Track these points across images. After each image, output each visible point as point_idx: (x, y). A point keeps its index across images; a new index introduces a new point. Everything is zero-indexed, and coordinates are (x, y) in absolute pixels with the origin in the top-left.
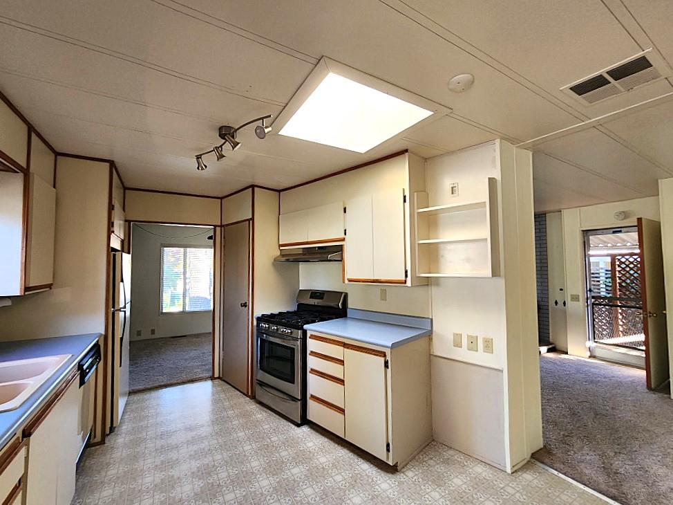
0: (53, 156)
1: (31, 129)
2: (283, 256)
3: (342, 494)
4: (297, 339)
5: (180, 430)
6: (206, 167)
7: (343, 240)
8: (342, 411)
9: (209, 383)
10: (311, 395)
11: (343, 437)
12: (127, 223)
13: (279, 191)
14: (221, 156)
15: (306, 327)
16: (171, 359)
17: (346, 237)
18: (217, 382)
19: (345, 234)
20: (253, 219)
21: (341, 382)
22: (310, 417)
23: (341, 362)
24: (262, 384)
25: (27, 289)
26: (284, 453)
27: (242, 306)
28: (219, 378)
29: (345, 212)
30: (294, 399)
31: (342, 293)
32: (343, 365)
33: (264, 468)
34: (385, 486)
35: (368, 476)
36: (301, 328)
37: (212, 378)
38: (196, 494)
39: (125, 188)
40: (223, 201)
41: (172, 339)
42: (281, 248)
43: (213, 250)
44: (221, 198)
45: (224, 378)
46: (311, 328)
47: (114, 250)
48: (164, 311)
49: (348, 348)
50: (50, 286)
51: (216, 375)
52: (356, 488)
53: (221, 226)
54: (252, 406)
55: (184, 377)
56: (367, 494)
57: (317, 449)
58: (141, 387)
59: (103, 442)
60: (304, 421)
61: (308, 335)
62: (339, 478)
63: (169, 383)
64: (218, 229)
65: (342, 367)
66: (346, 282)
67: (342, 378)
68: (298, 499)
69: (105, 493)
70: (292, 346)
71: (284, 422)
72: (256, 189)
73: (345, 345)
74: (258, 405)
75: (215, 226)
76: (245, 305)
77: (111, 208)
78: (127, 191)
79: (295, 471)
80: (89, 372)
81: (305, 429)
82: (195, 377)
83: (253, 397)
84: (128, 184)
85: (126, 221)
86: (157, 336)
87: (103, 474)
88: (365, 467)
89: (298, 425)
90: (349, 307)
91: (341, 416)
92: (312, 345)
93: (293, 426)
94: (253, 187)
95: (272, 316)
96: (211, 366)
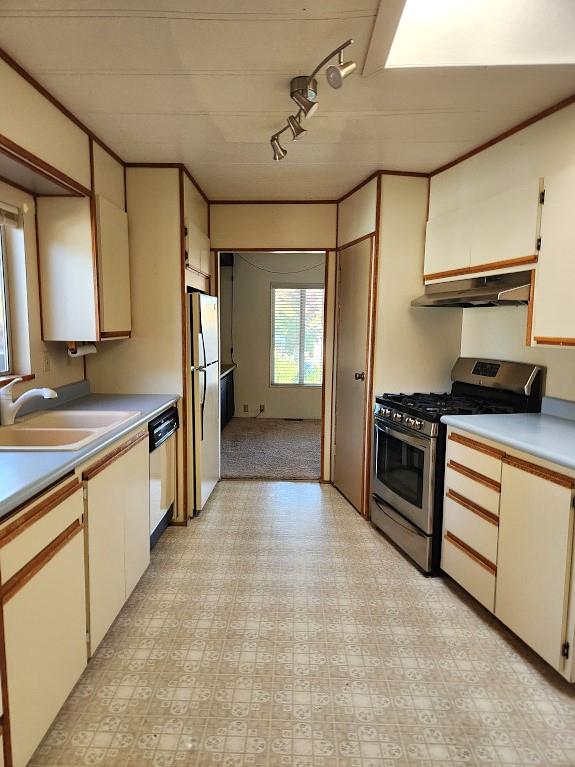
0: (120, 169)
1: (92, 138)
2: (429, 295)
3: (462, 687)
4: (428, 437)
5: (266, 534)
6: (285, 152)
7: (534, 259)
8: (492, 568)
9: (316, 487)
10: (448, 532)
11: (491, 611)
12: (213, 253)
13: (428, 176)
14: (299, 130)
15: (444, 419)
16: (277, 447)
17: (541, 254)
18: (327, 487)
19: (538, 248)
20: (376, 234)
21: (494, 519)
22: (445, 566)
23: (497, 486)
24: (379, 500)
25: (102, 335)
26: (389, 603)
27: (356, 378)
28: (330, 482)
29: (542, 201)
30: (422, 533)
31: (532, 366)
32: (500, 491)
33: (356, 612)
34: (545, 707)
35: (520, 683)
36: (437, 420)
37: (321, 481)
38: (263, 609)
39: (210, 202)
40: (340, 204)
41: (284, 422)
42: (427, 283)
43: (323, 291)
44: (337, 202)
45: (335, 484)
46: (454, 422)
47: (191, 290)
48: (276, 382)
49: (509, 463)
50: (128, 334)
51: (327, 477)
52: (490, 689)
53: (337, 250)
54: (364, 530)
55: (286, 472)
56: (505, 703)
57: (444, 615)
58: (235, 474)
59: (184, 524)
60: (435, 570)
61: (449, 433)
62: (465, 665)
63: (266, 475)
64: (332, 255)
65: (498, 494)
66: (533, 343)
67: (496, 512)
68: (390, 665)
69: (177, 575)
70: (421, 448)
71: (404, 563)
72: (385, 177)
73: (505, 457)
74: (373, 530)
75: (328, 250)
76: (361, 377)
77: (184, 232)
78: (212, 206)
79: (400, 631)
80: (161, 437)
81: (435, 583)
82: (298, 474)
83: (368, 518)
84: (212, 196)
85: (212, 250)
86: (266, 415)
87: (179, 556)
88: (521, 668)
89: (426, 575)
90: (547, 394)
91: (489, 576)
92: (454, 451)
93: (417, 573)
94: (378, 174)
95: (401, 397)
96: (319, 465)
